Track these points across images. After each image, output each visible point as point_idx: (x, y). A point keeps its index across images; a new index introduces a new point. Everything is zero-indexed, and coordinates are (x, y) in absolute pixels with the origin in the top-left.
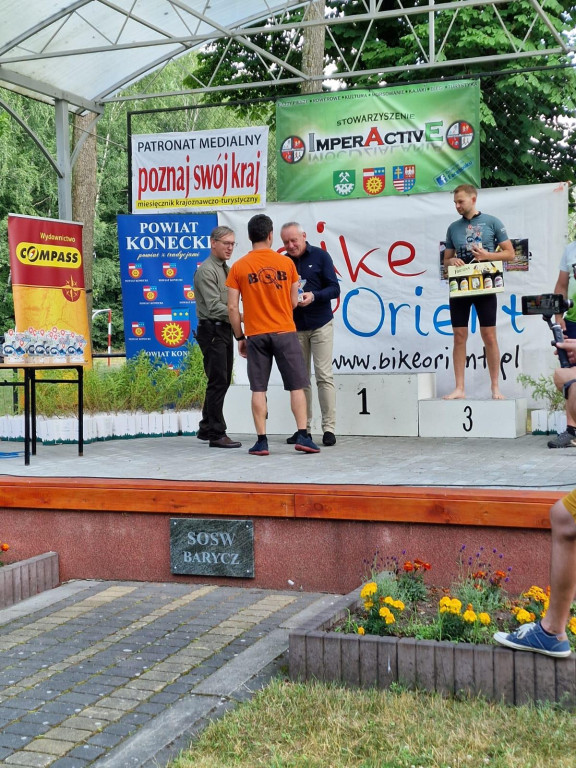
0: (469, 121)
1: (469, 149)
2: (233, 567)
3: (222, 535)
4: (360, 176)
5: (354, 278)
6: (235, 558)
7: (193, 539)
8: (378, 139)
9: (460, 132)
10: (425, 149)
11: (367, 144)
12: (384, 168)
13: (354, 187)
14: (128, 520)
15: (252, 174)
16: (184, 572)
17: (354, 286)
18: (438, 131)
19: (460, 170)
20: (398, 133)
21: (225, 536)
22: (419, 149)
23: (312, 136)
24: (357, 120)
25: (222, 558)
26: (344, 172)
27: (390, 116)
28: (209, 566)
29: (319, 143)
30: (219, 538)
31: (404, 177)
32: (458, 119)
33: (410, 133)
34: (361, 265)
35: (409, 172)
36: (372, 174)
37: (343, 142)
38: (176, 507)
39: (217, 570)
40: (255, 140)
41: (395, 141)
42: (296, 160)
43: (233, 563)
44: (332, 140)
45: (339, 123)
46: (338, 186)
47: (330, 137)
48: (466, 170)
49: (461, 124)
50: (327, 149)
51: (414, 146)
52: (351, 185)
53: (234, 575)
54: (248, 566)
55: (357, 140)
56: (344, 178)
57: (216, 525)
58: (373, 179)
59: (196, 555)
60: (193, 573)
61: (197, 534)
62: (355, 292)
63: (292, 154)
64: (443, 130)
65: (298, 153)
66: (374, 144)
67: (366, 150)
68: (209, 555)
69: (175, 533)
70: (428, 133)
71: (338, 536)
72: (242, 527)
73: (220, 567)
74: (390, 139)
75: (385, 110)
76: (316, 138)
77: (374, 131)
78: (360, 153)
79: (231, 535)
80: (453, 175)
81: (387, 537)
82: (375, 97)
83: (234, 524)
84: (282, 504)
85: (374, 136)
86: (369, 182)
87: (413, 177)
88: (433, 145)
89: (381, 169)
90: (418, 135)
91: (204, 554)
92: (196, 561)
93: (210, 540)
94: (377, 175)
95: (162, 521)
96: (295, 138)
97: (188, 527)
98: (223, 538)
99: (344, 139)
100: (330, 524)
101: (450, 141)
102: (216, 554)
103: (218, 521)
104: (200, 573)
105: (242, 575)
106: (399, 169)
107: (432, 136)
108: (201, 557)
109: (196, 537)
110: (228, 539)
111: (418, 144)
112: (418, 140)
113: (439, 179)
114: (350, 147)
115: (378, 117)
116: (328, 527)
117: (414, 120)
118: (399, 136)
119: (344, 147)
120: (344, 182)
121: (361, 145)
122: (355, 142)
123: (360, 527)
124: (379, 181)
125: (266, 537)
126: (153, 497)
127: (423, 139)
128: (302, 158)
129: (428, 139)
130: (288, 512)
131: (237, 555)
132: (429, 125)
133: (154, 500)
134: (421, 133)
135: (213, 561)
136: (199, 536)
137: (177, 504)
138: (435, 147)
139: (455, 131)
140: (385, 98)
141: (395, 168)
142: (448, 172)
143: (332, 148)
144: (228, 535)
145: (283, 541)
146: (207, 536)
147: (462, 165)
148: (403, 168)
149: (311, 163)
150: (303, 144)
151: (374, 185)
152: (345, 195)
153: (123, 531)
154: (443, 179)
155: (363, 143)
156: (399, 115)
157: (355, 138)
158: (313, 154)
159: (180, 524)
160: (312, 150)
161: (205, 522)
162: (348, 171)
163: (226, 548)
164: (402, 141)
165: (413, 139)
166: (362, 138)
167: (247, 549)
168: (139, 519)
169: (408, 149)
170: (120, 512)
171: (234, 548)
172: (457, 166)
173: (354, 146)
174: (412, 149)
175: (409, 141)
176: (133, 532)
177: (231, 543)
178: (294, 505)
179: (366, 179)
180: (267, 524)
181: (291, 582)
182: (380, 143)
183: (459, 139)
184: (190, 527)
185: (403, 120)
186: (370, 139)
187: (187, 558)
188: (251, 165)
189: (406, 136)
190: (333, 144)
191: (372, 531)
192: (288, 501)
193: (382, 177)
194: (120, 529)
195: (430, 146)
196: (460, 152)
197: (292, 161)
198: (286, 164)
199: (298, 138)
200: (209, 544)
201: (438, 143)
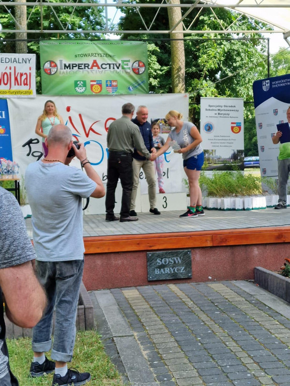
0: (143, 61)
1: (143, 74)
2: (181, 273)
3: (175, 259)
4: (89, 84)
5: (87, 135)
6: (182, 269)
7: (160, 262)
8: (97, 66)
9: (139, 66)
10: (121, 73)
11: (92, 68)
12: (101, 81)
13: (86, 89)
14: (122, 256)
15: (26, 79)
16: (155, 279)
17: (87, 140)
18: (127, 65)
19: (139, 85)
20: (108, 64)
21: (177, 259)
22: (118, 73)
23: (61, 61)
24: (85, 55)
25: (176, 270)
26: (80, 81)
27: (103, 55)
28: (169, 275)
29: (65, 65)
30: (174, 260)
31: (111, 86)
32: (138, 59)
33: (114, 64)
34: (91, 129)
35: (114, 84)
36: (95, 83)
37: (79, 66)
38: (151, 247)
39: (173, 276)
40: (27, 61)
41: (106, 68)
42: (52, 73)
43: (181, 271)
44: (73, 64)
45: (76, 56)
46: (77, 88)
47: (71, 63)
48: (142, 84)
49: (139, 61)
50: (70, 69)
51: (116, 71)
52: (84, 88)
53: (182, 277)
54: (189, 272)
55: (86, 66)
56: (80, 84)
57: (172, 254)
58: (96, 86)
59: (162, 270)
60: (160, 279)
61: (162, 259)
62: (88, 143)
63: (50, 70)
64: (130, 64)
65: (54, 70)
66: (95, 68)
67: (91, 71)
68: (169, 269)
69: (149, 260)
70: (123, 65)
71: (233, 253)
72: (186, 253)
73: (175, 274)
74: (104, 66)
75: (100, 52)
76: (64, 62)
77: (95, 62)
78: (88, 72)
79: (180, 258)
80: (136, 87)
81: (256, 251)
82: (94, 45)
83: (181, 252)
84: (206, 241)
85: (95, 64)
86: (94, 87)
87: (116, 86)
88: (125, 71)
89: (100, 81)
90: (118, 66)
91: (166, 269)
92: (162, 273)
93: (169, 262)
94: (98, 84)
95: (142, 255)
96: (51, 62)
97: (157, 256)
98: (176, 260)
99: (79, 64)
100: (229, 248)
101: (134, 70)
102: (173, 268)
103: (173, 252)
104: (164, 279)
105: (187, 277)
106: (109, 82)
107: (125, 67)
108: (164, 271)
109: (161, 261)
110: (178, 260)
111: (118, 70)
112: (118, 68)
113: (129, 88)
114: (82, 69)
115: (97, 55)
116: (228, 249)
117: (116, 58)
118: (108, 65)
119: (79, 68)
120: (80, 86)
121: (89, 68)
122: (85, 67)
123: (243, 248)
124: (99, 87)
125: (197, 257)
126: (138, 243)
127: (120, 68)
128: (56, 72)
129: (123, 68)
130: (209, 244)
131: (183, 268)
132: (123, 61)
133: (138, 244)
134: (120, 65)
135: (171, 272)
136: (163, 260)
137: (151, 245)
138: (127, 73)
139: (136, 65)
140: (99, 45)
141: (107, 81)
142: (133, 85)
143: (73, 69)
144: (179, 258)
145: (206, 258)
146: (167, 260)
147: (140, 82)
148: (111, 81)
149: (61, 75)
150: (56, 66)
151: (97, 89)
152: (81, 93)
153: (120, 262)
154: (131, 88)
155: (90, 67)
156: (107, 55)
157: (85, 64)
158: (62, 71)
159: (153, 255)
160: (61, 69)
161: (166, 253)
162: (83, 81)
163: (178, 265)
164: (110, 68)
165: (115, 67)
166: (89, 65)
167: (188, 264)
168: (129, 255)
169: (113, 72)
170: (118, 253)
171: (182, 265)
172: (138, 82)
173: (85, 68)
174: (115, 72)
175: (114, 68)
176: (125, 262)
177: (180, 262)
178: (212, 240)
179: (92, 86)
180: (197, 251)
181: (210, 278)
182: (99, 68)
183: (138, 69)
184: (158, 256)
185: (109, 58)
186: (93, 66)
187: (157, 272)
188: (26, 74)
189: (112, 66)
190: (73, 67)
191: (249, 249)
192: (209, 239)
193: (100, 85)
194: (118, 261)
195: (124, 72)
196: (138, 75)
197: (50, 74)
198: (47, 75)
199: (53, 62)
200: (168, 264)
201: (128, 71)
